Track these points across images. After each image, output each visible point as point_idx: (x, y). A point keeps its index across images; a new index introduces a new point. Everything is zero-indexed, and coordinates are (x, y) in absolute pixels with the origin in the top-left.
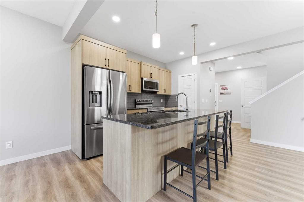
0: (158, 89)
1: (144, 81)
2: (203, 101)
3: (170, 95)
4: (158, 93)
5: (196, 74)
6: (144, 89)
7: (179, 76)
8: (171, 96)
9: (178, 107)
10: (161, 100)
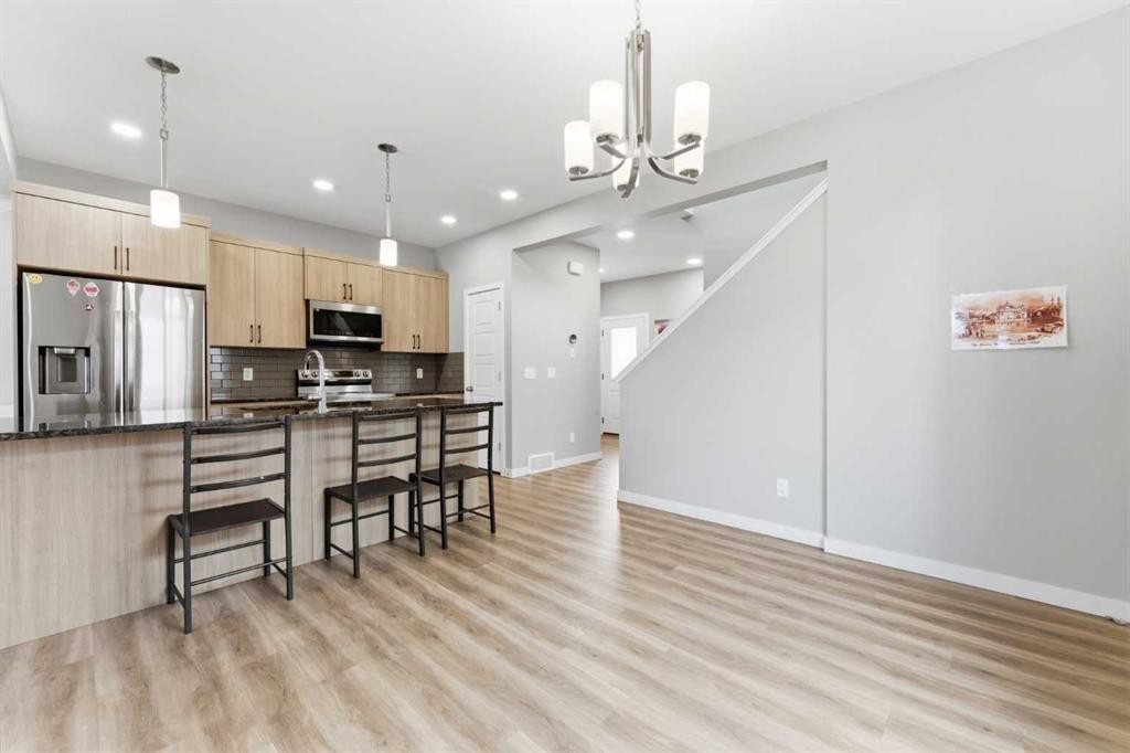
0: (379, 336)
1: (315, 312)
2: (530, 373)
3: (446, 354)
4: (384, 348)
5: (501, 284)
6: (313, 336)
7: (467, 292)
8: (449, 357)
9: (463, 392)
10: (416, 372)
